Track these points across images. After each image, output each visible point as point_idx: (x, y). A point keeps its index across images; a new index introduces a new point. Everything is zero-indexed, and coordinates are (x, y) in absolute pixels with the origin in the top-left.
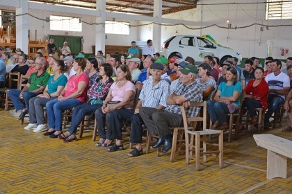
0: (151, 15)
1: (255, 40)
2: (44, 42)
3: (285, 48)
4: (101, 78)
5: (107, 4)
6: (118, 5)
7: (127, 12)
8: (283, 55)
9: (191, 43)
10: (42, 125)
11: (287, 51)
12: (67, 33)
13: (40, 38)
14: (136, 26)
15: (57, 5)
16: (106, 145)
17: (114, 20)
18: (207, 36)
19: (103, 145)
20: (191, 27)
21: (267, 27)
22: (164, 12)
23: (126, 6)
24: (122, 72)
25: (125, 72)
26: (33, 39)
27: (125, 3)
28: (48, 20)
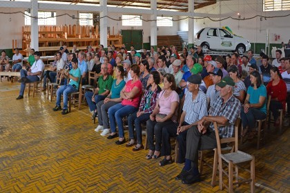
0: (186, 10)
1: (257, 29)
2: (118, 36)
3: (278, 34)
4: (150, 85)
5: (158, 3)
6: (165, 4)
7: (171, 9)
8: (276, 40)
9: (215, 34)
10: (107, 130)
11: (279, 37)
12: (132, 27)
13: (116, 33)
14: (177, 20)
15: (126, 7)
16: (155, 156)
17: (162, 16)
18: (226, 28)
19: (153, 157)
20: (214, 19)
21: (265, 17)
22: (195, 8)
23: (170, 5)
24: (168, 82)
25: (170, 82)
26: (111, 34)
27: (169, 2)
28: (120, 19)
